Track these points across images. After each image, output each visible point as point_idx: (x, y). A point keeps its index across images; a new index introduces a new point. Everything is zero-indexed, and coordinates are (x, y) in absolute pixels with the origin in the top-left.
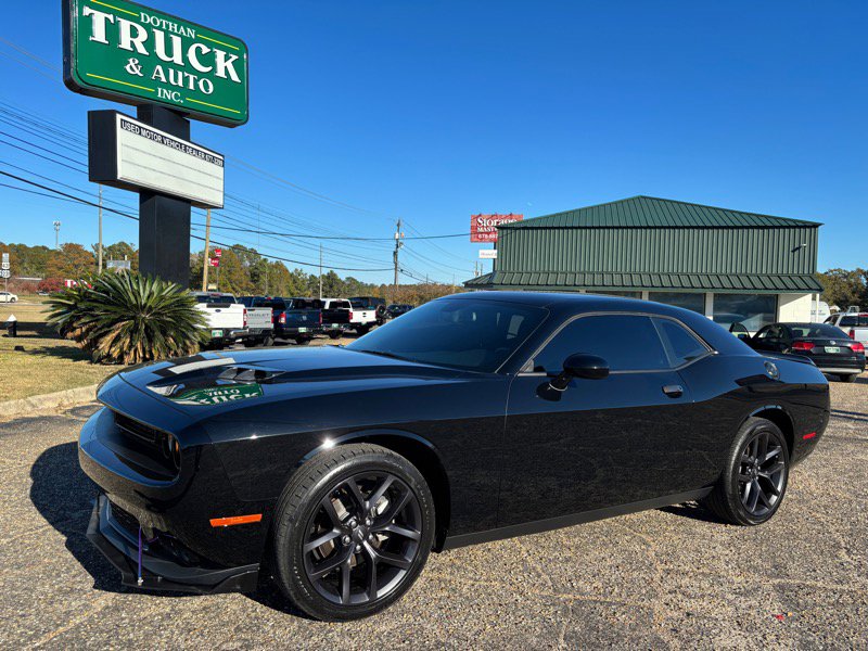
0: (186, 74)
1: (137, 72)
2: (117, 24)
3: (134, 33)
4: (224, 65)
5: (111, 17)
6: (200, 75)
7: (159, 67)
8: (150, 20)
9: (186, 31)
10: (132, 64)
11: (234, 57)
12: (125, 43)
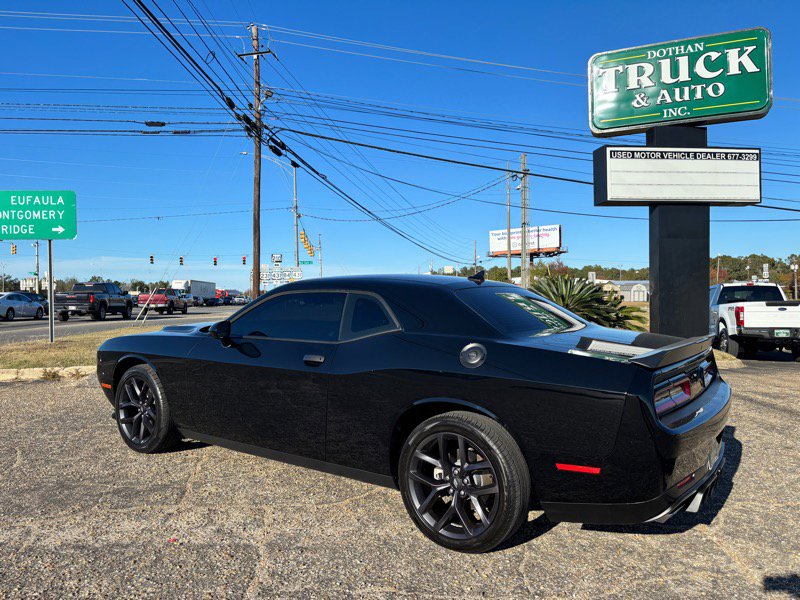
0: (693, 87)
1: (643, 103)
2: (626, 71)
3: (641, 72)
4: (737, 61)
5: (620, 68)
6: (708, 81)
7: (665, 92)
8: (656, 54)
9: (694, 48)
10: (639, 99)
11: (750, 49)
12: (633, 84)
